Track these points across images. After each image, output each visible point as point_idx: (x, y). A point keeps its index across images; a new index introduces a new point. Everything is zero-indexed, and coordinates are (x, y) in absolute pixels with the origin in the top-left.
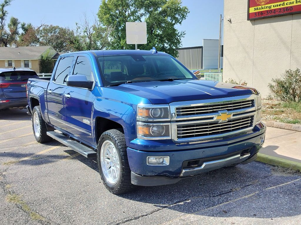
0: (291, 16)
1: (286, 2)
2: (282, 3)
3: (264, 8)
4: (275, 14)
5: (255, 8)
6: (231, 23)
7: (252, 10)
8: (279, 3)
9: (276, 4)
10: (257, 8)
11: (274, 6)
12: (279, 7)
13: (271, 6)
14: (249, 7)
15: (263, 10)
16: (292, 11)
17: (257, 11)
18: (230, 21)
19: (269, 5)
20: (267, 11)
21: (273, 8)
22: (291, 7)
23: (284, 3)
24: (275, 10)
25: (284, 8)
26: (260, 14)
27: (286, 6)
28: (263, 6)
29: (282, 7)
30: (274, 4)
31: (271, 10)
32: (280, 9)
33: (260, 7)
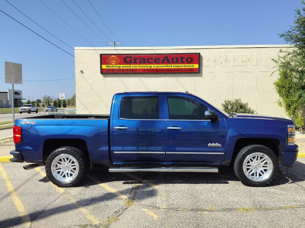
0: (134, 75)
1: (131, 66)
2: (129, 65)
3: (115, 67)
4: (124, 72)
5: (107, 66)
6: (83, 73)
7: (104, 67)
8: (126, 65)
9: (124, 65)
10: (109, 66)
11: (122, 66)
12: (126, 68)
13: (120, 66)
14: (101, 64)
15: (113, 68)
16: (136, 72)
17: (108, 68)
18: (82, 72)
19: (119, 65)
20: (118, 69)
21: (121, 68)
22: (136, 69)
23: (130, 66)
24: (124, 69)
25: (130, 69)
26: (111, 71)
27: (131, 68)
28: (114, 65)
29: (128, 68)
30: (123, 65)
31: (121, 69)
32: (128, 69)
33: (112, 65)
